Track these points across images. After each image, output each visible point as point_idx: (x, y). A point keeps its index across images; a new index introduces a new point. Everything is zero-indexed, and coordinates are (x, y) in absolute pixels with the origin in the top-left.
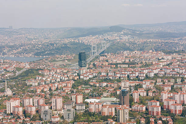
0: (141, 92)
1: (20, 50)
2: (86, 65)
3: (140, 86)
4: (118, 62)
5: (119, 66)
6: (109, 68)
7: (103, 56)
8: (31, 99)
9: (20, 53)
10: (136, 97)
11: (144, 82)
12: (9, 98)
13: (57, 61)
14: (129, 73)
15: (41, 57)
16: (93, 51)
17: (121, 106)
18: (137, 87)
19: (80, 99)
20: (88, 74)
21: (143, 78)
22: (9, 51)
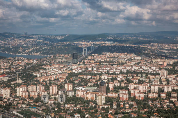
0: (116, 83)
1: (30, 50)
2: (78, 63)
3: (115, 79)
4: (102, 60)
5: (102, 63)
6: (94, 65)
7: (91, 56)
8: (35, 87)
9: (31, 52)
10: (111, 86)
11: (118, 76)
12: (19, 85)
13: (58, 59)
14: (108, 69)
15: (46, 55)
16: (84, 52)
17: (100, 93)
18: (113, 80)
19: (70, 87)
20: (79, 69)
21: (118, 73)
22: (23, 51)
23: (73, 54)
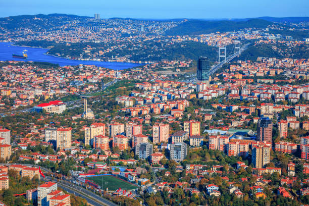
0: (292, 122)
1: (108, 50)
2: (208, 78)
3: (291, 112)
4: (258, 74)
5: (258, 80)
6: (243, 83)
7: (236, 64)
8: (122, 126)
9: (109, 55)
10: (283, 128)
11: (297, 107)
12: (88, 123)
13: (165, 70)
14: (274, 91)
15: (140, 62)
16: (220, 56)
17: (258, 142)
19: (196, 129)
20: (211, 91)
21: (296, 101)
22: (93, 52)
23: (200, 60)
